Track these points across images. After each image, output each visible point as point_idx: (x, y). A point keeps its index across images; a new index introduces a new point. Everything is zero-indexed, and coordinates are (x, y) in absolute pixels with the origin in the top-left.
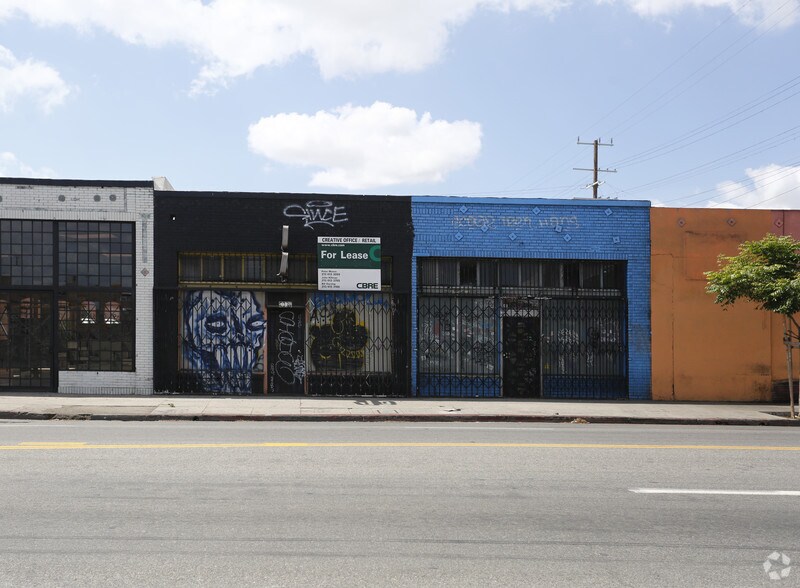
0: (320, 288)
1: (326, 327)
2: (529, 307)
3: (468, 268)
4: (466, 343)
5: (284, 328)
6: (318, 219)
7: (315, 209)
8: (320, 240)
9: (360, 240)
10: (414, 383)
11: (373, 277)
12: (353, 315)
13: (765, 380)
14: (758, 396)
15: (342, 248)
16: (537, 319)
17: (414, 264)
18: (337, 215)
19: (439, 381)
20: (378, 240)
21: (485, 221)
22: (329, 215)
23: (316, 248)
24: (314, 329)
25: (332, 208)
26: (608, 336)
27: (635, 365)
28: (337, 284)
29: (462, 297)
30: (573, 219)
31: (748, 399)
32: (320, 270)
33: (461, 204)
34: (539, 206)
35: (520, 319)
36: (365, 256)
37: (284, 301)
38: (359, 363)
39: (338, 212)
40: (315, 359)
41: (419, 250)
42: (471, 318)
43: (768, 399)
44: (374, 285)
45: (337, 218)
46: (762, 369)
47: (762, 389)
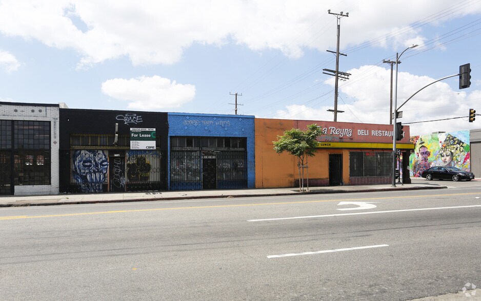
0: (131, 149)
1: (134, 164)
2: (212, 155)
3: (189, 140)
4: (189, 169)
5: (116, 165)
6: (130, 121)
7: (129, 117)
8: (131, 129)
9: (147, 129)
10: (169, 185)
11: (153, 144)
12: (145, 159)
13: (292, 179)
14: (290, 185)
15: (140, 133)
16: (215, 159)
17: (169, 139)
18: (138, 119)
19: (179, 184)
20: (154, 130)
21: (196, 122)
22: (135, 119)
23: (130, 132)
24: (129, 165)
25: (136, 117)
26: (240, 165)
27: (250, 176)
28: (138, 147)
29: (187, 151)
30: (228, 122)
31: (287, 186)
32: (131, 141)
33: (187, 116)
34: (216, 117)
35: (209, 159)
36: (150, 136)
37: (116, 154)
38: (147, 178)
39: (139, 118)
40: (129, 177)
41: (171, 133)
42: (190, 160)
43: (293, 185)
44: (153, 147)
45: (138, 120)
46: (291, 176)
47: (291, 182)
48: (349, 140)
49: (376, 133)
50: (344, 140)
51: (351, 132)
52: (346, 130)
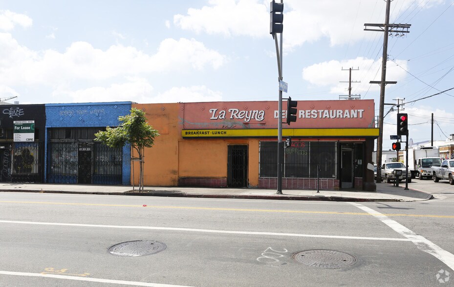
0: (14, 141)
2: (86, 147)
3: (69, 131)
4: (67, 162)
5: (5, 156)
6: (14, 114)
7: (13, 110)
8: (14, 122)
9: (27, 122)
11: (31, 136)
13: (176, 177)
14: (172, 184)
15: (21, 125)
16: (90, 152)
17: (46, 130)
18: (20, 112)
20: (33, 122)
21: (70, 113)
22: (18, 113)
23: (13, 125)
25: (19, 110)
27: (125, 171)
28: (20, 139)
29: (66, 143)
30: (102, 110)
31: (168, 185)
32: (14, 134)
33: (62, 106)
34: (90, 105)
35: (86, 152)
36: (29, 128)
37: (2, 146)
38: (30, 169)
39: (21, 111)
41: (48, 125)
42: (69, 152)
43: (176, 185)
44: (32, 139)
45: (21, 113)
46: (174, 172)
47: (174, 180)
48: (259, 126)
49: (307, 114)
50: (251, 126)
51: (263, 114)
52: (254, 111)
